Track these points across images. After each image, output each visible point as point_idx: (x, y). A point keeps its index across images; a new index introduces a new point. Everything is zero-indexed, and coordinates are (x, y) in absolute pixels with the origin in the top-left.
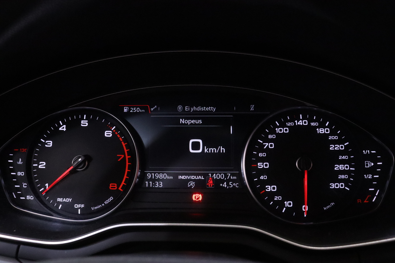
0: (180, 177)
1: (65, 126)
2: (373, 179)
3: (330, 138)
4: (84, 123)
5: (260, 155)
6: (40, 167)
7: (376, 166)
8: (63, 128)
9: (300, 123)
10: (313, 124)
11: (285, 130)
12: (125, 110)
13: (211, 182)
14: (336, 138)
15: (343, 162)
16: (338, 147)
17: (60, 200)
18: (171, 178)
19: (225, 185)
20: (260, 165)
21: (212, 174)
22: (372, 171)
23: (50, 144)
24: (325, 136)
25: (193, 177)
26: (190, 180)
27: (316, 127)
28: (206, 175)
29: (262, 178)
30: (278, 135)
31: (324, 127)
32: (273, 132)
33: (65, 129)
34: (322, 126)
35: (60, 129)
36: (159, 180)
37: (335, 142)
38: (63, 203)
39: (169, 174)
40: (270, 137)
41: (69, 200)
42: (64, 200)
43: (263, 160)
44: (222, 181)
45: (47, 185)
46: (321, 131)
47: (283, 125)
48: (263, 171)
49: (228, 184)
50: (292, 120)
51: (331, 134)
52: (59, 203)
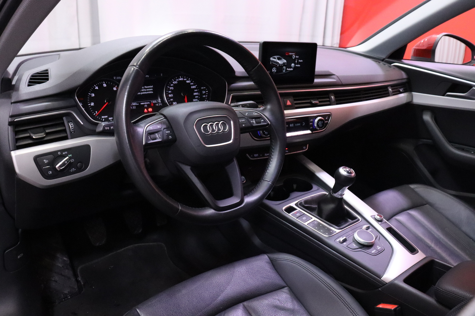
0: (141, 104)
1: (97, 87)
2: (206, 97)
3: (191, 84)
4: (105, 85)
5: (169, 92)
6: (92, 105)
7: (206, 93)
8: (97, 88)
9: (181, 79)
10: (185, 79)
11: (176, 82)
12: (115, 78)
13: (152, 104)
14: (193, 84)
15: (196, 92)
16: (194, 87)
17: (103, 117)
18: (138, 104)
19: (157, 105)
20: (170, 96)
21: (152, 101)
22: (205, 94)
23: (93, 95)
24: (189, 83)
25: (146, 103)
26: (145, 104)
27: (186, 81)
28: (150, 102)
29: (171, 100)
30: (174, 84)
31: (189, 80)
32: (172, 83)
33: (98, 88)
34: (188, 80)
35: (96, 88)
36: (134, 106)
37: (192, 85)
38: (104, 118)
39: (137, 103)
40: (171, 85)
41: (106, 117)
42: (105, 117)
43: (170, 94)
44: (156, 103)
45: (96, 112)
46: (188, 82)
47: (175, 81)
48: (171, 98)
49: (158, 104)
50: (178, 79)
51: (191, 82)
52: (103, 118)
